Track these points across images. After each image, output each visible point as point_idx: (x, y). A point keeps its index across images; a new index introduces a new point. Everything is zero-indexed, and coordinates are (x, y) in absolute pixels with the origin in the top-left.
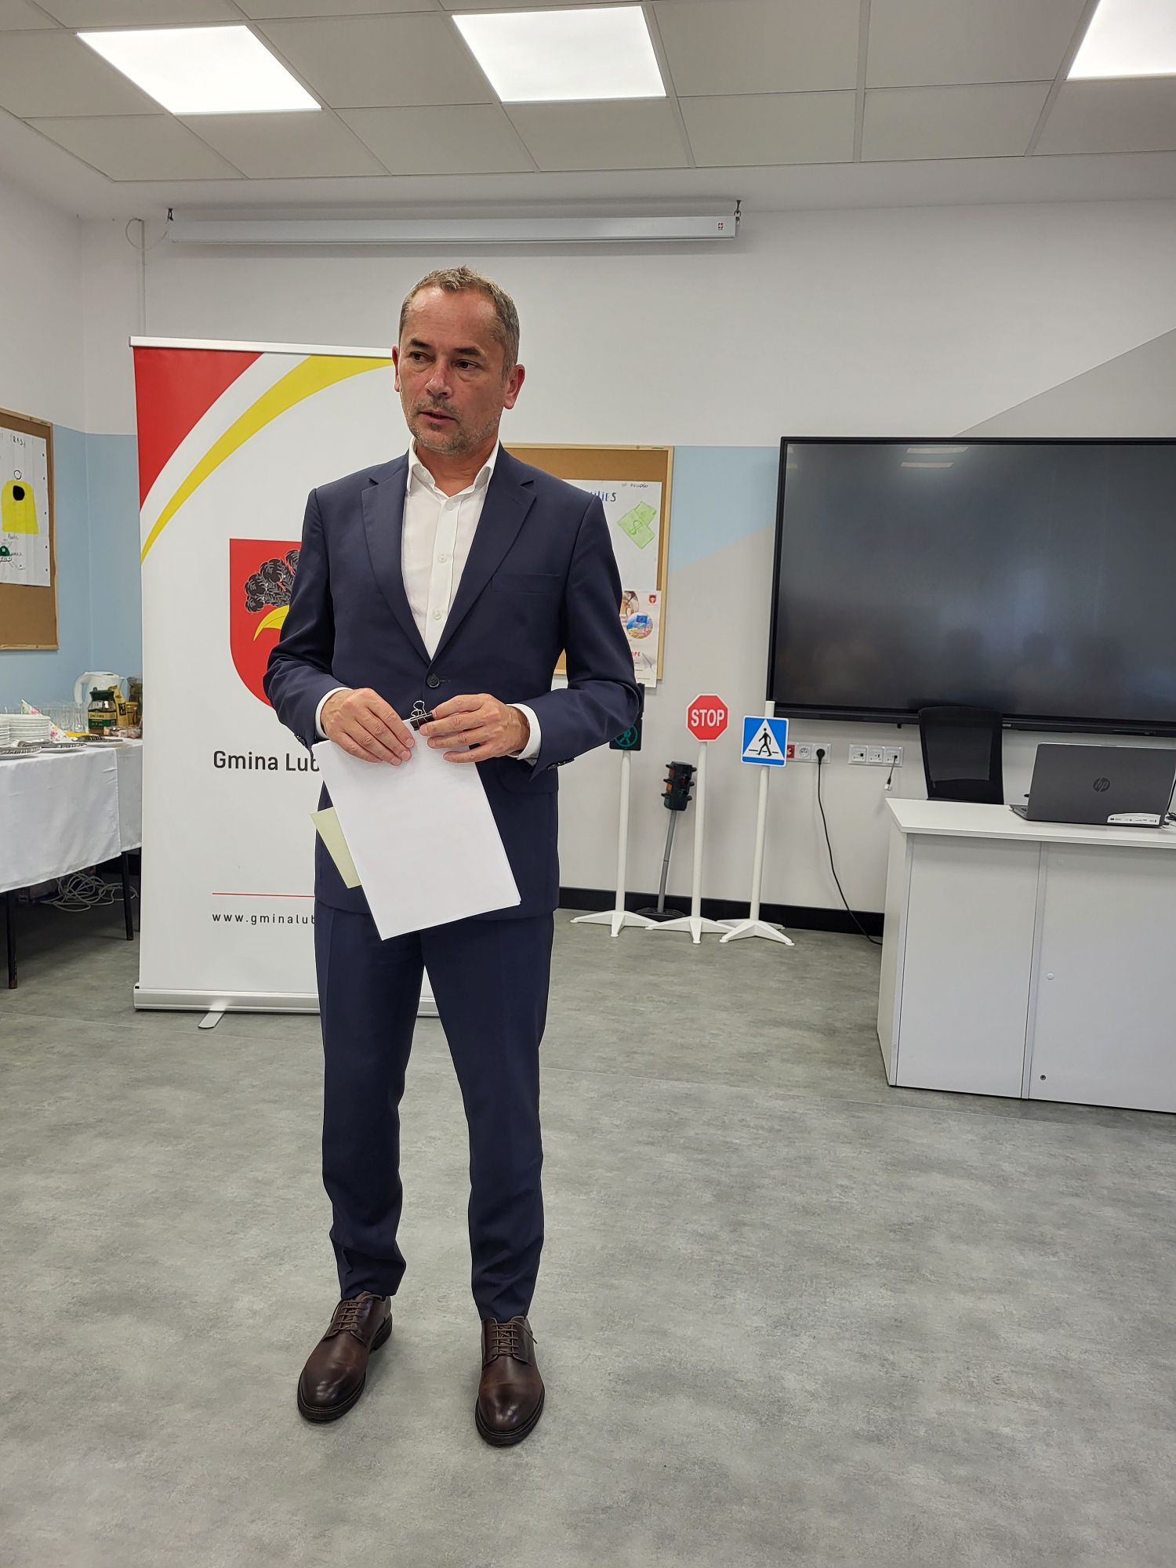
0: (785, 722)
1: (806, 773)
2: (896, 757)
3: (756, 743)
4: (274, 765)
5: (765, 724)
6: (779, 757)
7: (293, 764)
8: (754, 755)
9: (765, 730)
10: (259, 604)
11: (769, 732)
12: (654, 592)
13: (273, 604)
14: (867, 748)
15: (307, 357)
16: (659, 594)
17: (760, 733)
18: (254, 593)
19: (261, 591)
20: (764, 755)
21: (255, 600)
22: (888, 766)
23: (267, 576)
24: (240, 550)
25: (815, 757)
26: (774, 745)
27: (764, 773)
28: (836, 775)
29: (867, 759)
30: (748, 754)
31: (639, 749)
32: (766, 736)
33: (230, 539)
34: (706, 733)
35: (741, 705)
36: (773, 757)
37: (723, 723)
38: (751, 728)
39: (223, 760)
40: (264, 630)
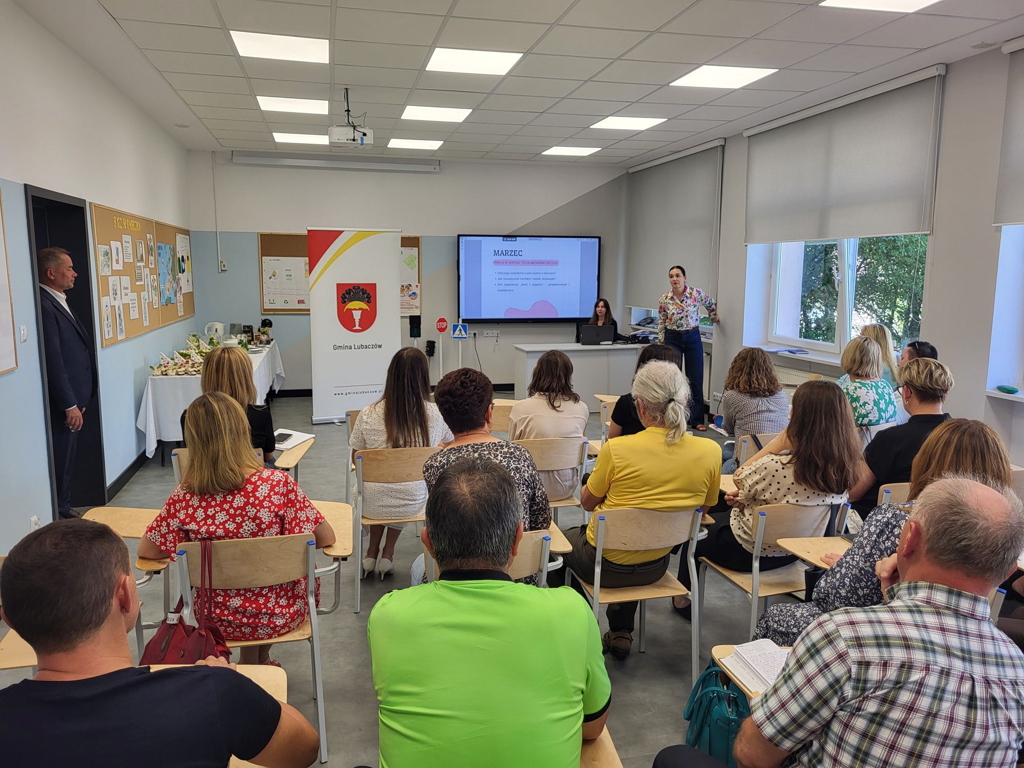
0: (468, 325)
1: (471, 341)
2: (498, 334)
3: (457, 332)
4: (351, 348)
5: (460, 326)
6: (465, 336)
7: (356, 347)
8: (457, 336)
9: (460, 328)
10: (345, 302)
12: (418, 284)
13: (349, 301)
14: (489, 331)
15: (357, 232)
16: (419, 285)
17: (458, 329)
18: (343, 298)
19: (346, 298)
20: (460, 336)
21: (344, 300)
22: (496, 336)
23: (347, 293)
24: (339, 286)
25: (473, 336)
26: (463, 333)
27: (460, 342)
28: (480, 341)
29: (490, 335)
30: (455, 336)
31: (421, 336)
32: (460, 330)
33: (337, 284)
34: (442, 330)
35: (451, 321)
36: (463, 336)
37: (446, 326)
38: (455, 327)
39: (336, 348)
40: (347, 309)
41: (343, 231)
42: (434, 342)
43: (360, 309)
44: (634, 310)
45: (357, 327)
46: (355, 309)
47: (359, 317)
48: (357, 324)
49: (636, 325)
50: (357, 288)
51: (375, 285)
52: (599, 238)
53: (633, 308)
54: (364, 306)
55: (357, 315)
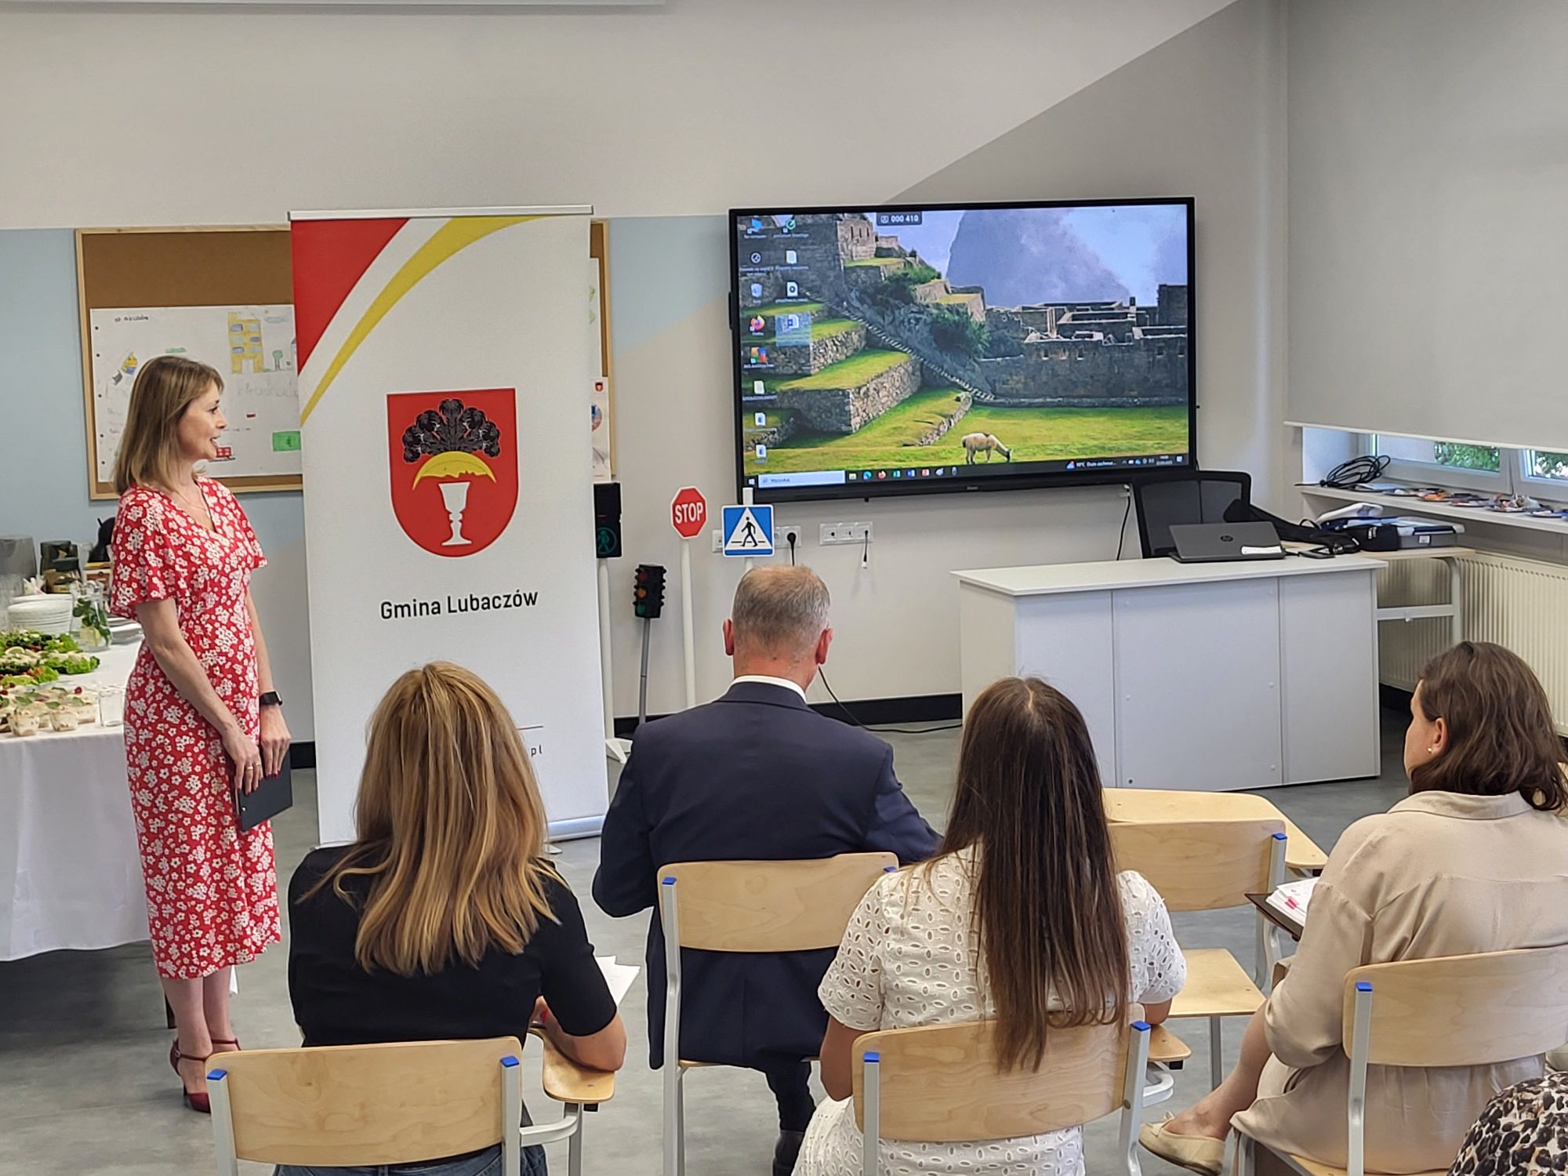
0: (770, 508)
2: (866, 532)
3: (739, 534)
4: (438, 610)
5: (747, 513)
6: (767, 546)
7: (455, 607)
8: (738, 547)
9: (748, 519)
10: (417, 455)
11: (753, 520)
12: (601, 379)
13: (429, 453)
14: (836, 526)
15: (449, 219)
17: (743, 523)
18: (410, 444)
19: (417, 441)
20: (749, 546)
21: (412, 451)
22: (861, 542)
23: (423, 427)
24: (395, 402)
25: (788, 543)
26: (759, 534)
29: (838, 538)
30: (730, 547)
31: (619, 555)
32: (749, 525)
33: (388, 396)
34: (689, 528)
35: (717, 495)
36: (760, 547)
37: (703, 516)
38: (731, 519)
39: (390, 611)
40: (423, 479)
41: (407, 219)
42: (661, 570)
43: (462, 478)
44: (1312, 435)
45: (457, 539)
46: (449, 480)
47: (463, 506)
48: (456, 527)
49: (1322, 484)
50: (453, 406)
51: (512, 392)
52: (1189, 203)
53: (1308, 431)
54: (478, 467)
55: (455, 497)
